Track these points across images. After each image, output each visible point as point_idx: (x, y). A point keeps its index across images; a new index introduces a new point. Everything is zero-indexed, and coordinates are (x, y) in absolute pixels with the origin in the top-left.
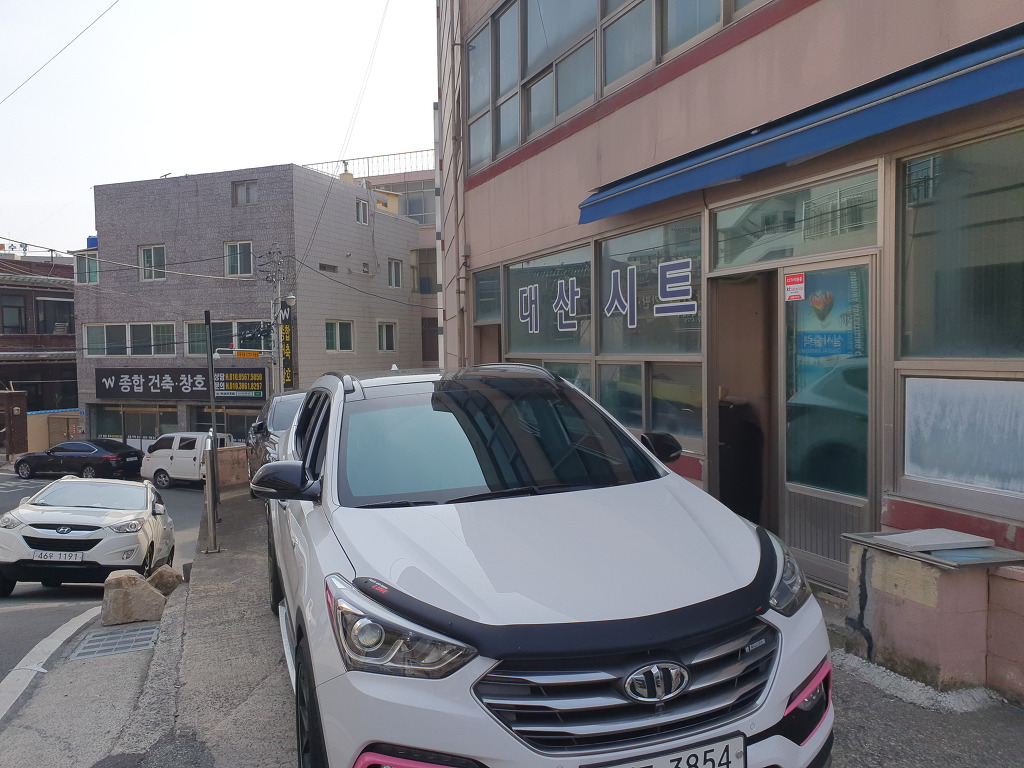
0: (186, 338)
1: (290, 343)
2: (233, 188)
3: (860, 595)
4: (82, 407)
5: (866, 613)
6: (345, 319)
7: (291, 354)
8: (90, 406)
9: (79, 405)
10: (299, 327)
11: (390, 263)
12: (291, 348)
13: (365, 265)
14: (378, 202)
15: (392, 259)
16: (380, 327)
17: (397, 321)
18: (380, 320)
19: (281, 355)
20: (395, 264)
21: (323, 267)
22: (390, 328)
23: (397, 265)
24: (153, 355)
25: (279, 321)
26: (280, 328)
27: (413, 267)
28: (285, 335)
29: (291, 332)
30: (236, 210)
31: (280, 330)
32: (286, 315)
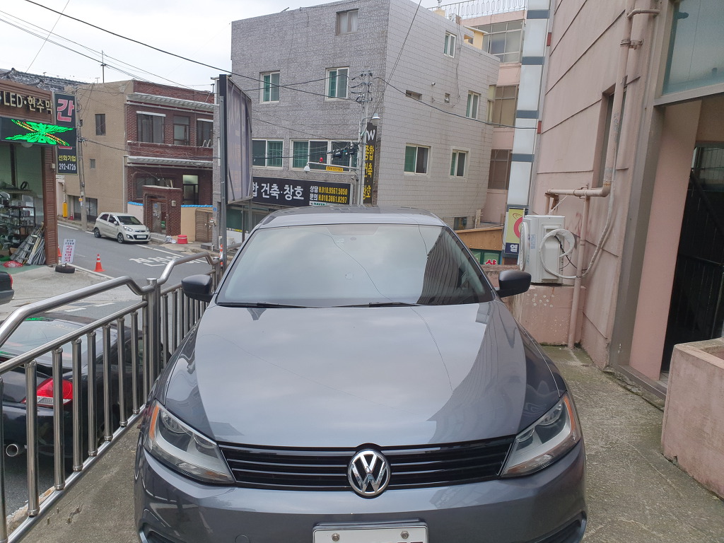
0: (291, 154)
1: (373, 162)
2: (337, 18)
4: (215, 205)
6: (424, 144)
7: (373, 173)
8: (220, 204)
10: (382, 149)
11: (470, 96)
12: (373, 167)
13: (448, 95)
14: (466, 37)
15: (472, 92)
16: (454, 155)
17: (469, 150)
18: (454, 147)
19: (364, 173)
20: (474, 96)
21: (409, 94)
22: (462, 156)
23: (476, 97)
24: (267, 167)
25: (365, 141)
26: (365, 147)
27: (489, 101)
28: (369, 155)
29: (374, 152)
30: (338, 39)
31: (365, 149)
32: (371, 135)
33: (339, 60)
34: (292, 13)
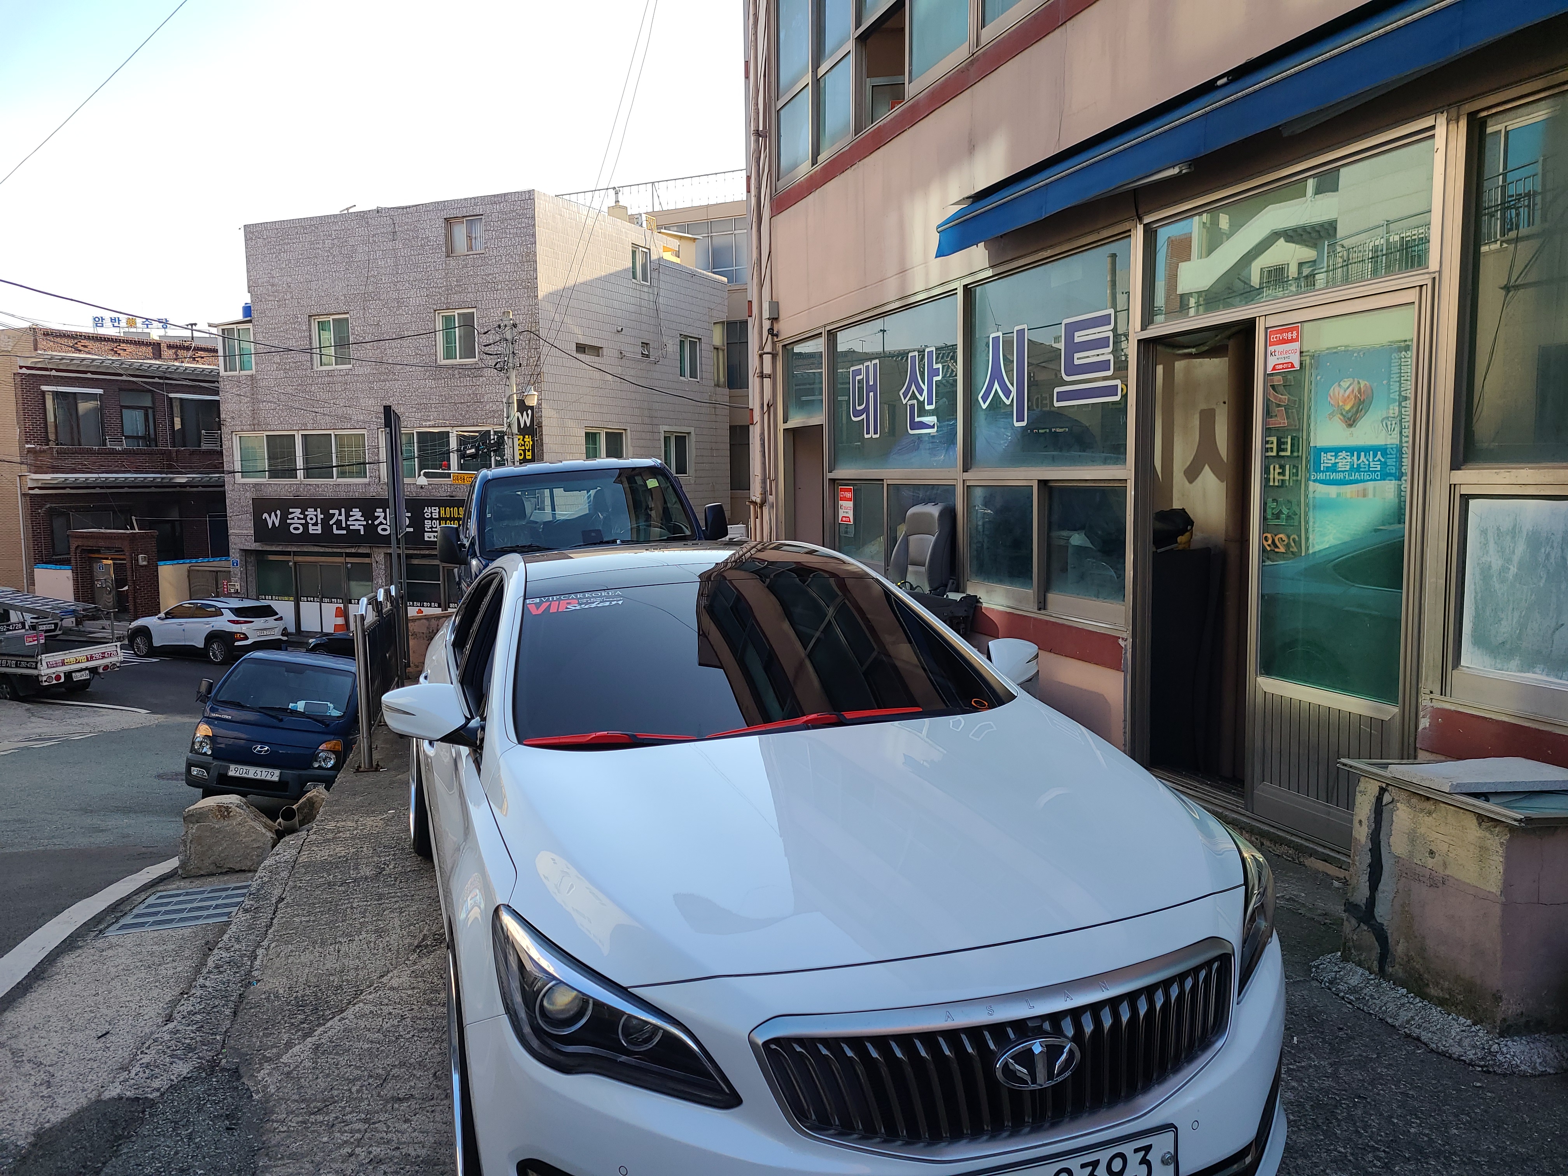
0: (383, 455)
2: (446, 229)
3: (1370, 865)
4: (235, 555)
5: (1380, 896)
6: (614, 427)
8: (246, 552)
9: (231, 551)
10: (546, 439)
11: (682, 343)
13: (645, 345)
14: (665, 249)
15: (686, 336)
16: (667, 439)
17: (691, 430)
18: (667, 428)
20: (689, 343)
21: (581, 348)
22: (681, 440)
23: (693, 345)
24: (336, 480)
25: (515, 430)
26: (516, 440)
27: (717, 349)
28: (524, 451)
29: (533, 446)
30: (452, 262)
31: (516, 442)
32: (526, 419)
33: (456, 297)
34: (363, 216)
